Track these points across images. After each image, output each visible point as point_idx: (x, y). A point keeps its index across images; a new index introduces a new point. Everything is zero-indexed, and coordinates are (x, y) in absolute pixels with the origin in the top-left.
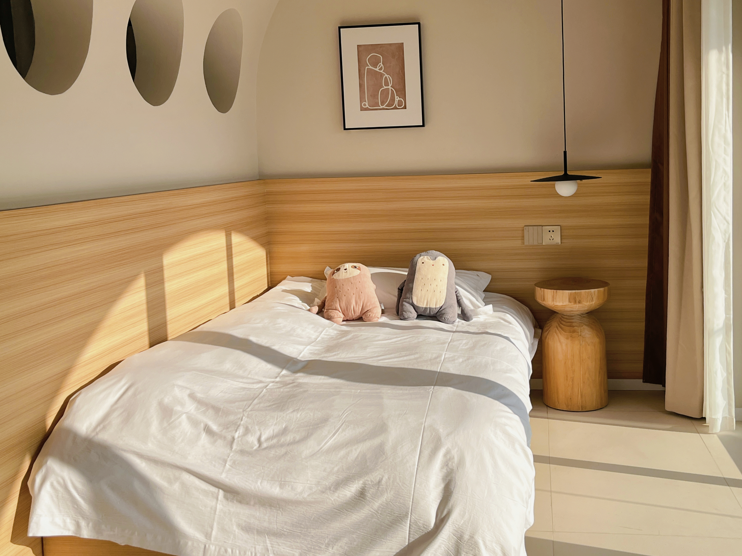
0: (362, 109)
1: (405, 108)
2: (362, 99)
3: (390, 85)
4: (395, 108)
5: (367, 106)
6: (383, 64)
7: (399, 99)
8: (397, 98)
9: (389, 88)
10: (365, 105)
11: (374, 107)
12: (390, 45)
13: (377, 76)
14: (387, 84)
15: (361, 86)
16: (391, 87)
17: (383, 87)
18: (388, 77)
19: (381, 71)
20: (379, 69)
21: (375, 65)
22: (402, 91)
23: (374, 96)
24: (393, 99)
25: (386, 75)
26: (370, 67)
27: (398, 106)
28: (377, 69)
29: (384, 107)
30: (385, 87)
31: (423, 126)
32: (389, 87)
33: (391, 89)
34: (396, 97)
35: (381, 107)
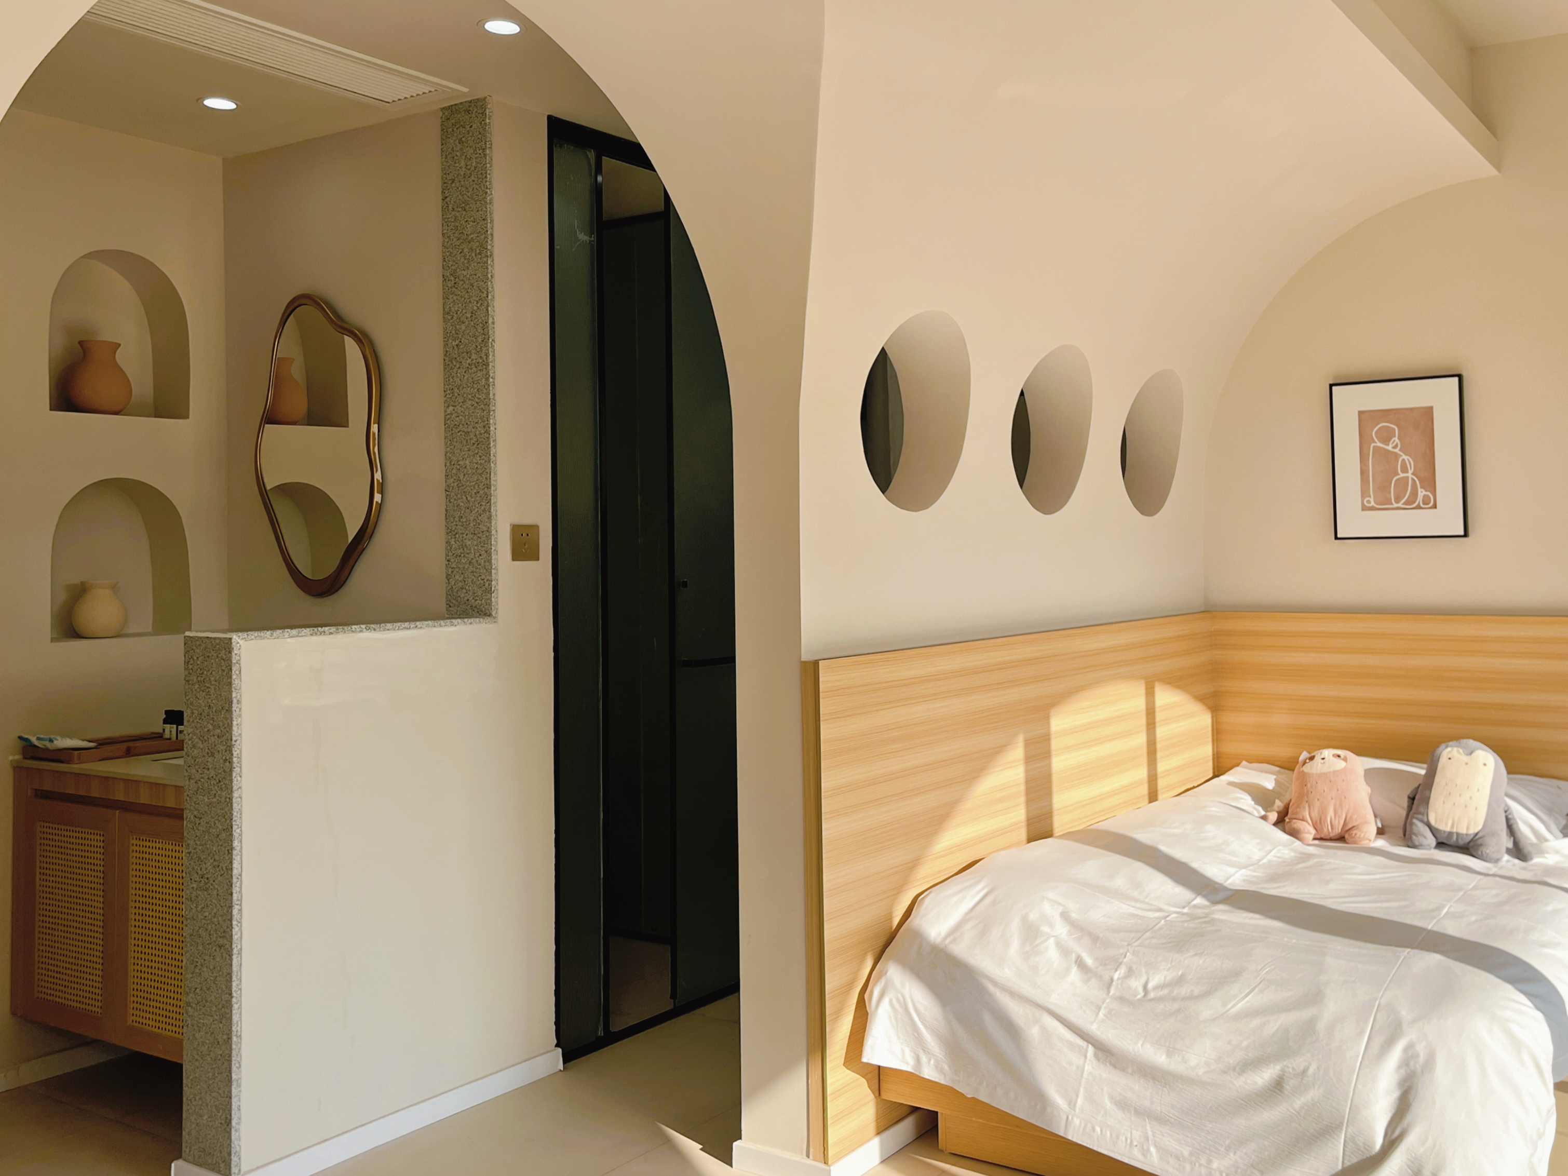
0: (1364, 508)
1: (1435, 506)
2: (1364, 493)
3: (1411, 472)
4: (1419, 507)
5: (1373, 503)
6: (1399, 438)
7: (1424, 493)
8: (1422, 492)
9: (1407, 477)
10: (1369, 502)
11: (1384, 504)
12: (1411, 410)
13: (1389, 458)
14: (1405, 470)
15: (1364, 473)
16: (1413, 474)
17: (1399, 474)
18: (1408, 460)
19: (1397, 450)
20: (1393, 448)
21: (1386, 441)
22: (1429, 480)
23: (1383, 488)
24: (1414, 494)
25: (1404, 457)
26: (1379, 444)
27: (1424, 504)
28: (1390, 448)
29: (1400, 505)
30: (1402, 475)
31: (1466, 535)
32: (1409, 475)
33: (1413, 479)
34: (1420, 490)
35: (1395, 505)
